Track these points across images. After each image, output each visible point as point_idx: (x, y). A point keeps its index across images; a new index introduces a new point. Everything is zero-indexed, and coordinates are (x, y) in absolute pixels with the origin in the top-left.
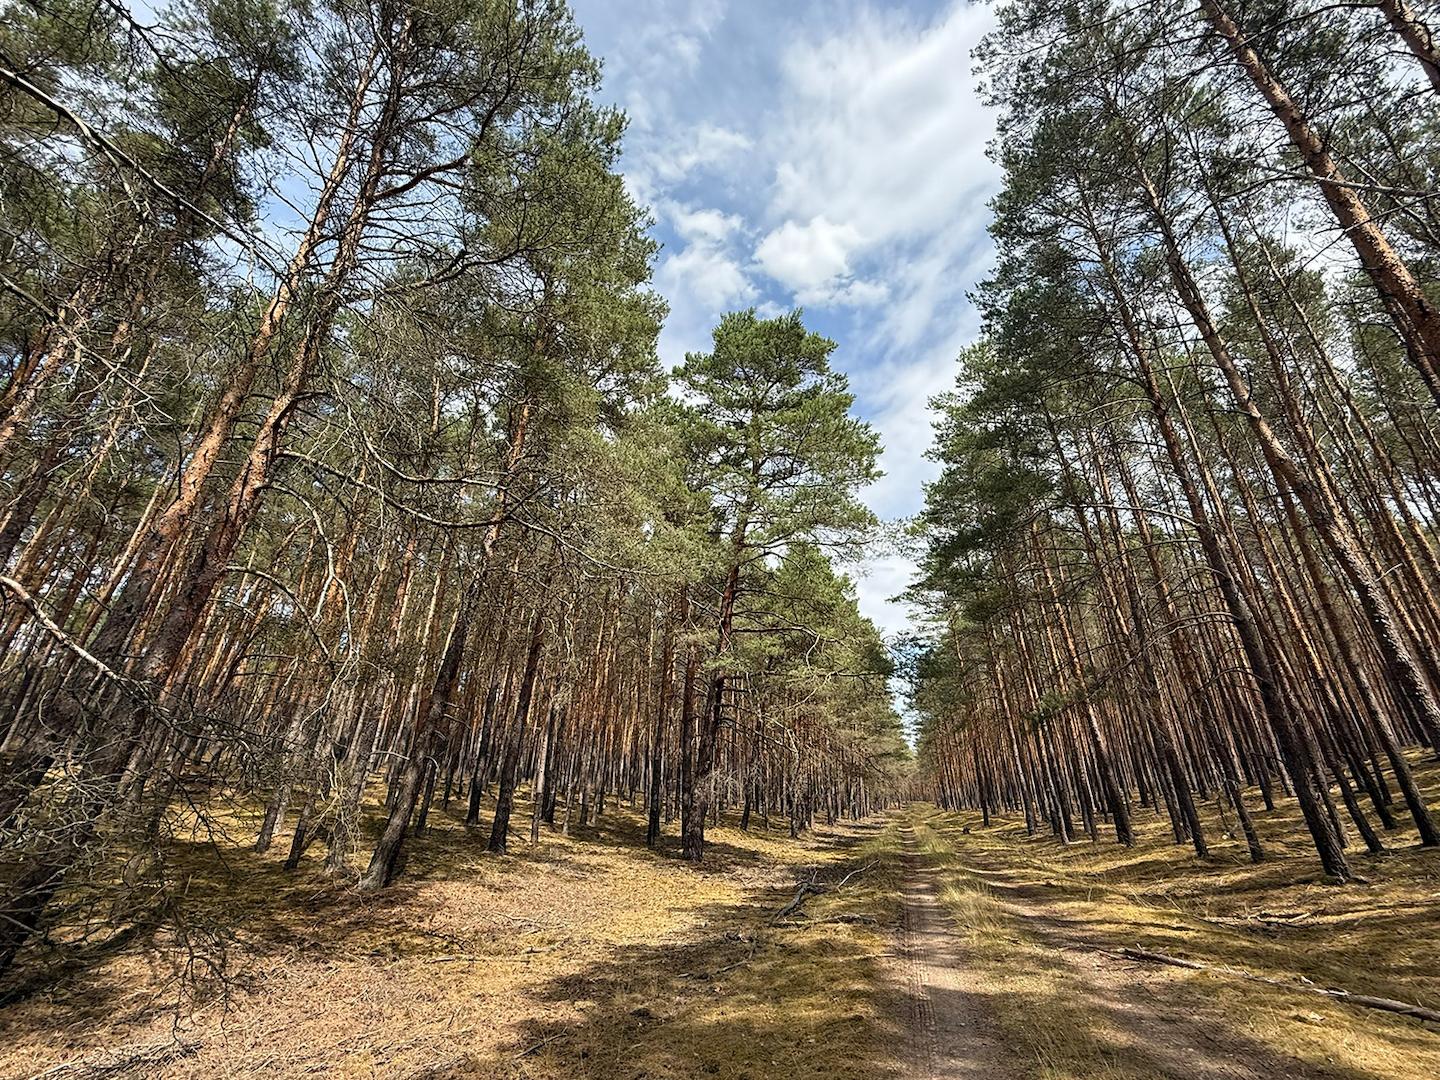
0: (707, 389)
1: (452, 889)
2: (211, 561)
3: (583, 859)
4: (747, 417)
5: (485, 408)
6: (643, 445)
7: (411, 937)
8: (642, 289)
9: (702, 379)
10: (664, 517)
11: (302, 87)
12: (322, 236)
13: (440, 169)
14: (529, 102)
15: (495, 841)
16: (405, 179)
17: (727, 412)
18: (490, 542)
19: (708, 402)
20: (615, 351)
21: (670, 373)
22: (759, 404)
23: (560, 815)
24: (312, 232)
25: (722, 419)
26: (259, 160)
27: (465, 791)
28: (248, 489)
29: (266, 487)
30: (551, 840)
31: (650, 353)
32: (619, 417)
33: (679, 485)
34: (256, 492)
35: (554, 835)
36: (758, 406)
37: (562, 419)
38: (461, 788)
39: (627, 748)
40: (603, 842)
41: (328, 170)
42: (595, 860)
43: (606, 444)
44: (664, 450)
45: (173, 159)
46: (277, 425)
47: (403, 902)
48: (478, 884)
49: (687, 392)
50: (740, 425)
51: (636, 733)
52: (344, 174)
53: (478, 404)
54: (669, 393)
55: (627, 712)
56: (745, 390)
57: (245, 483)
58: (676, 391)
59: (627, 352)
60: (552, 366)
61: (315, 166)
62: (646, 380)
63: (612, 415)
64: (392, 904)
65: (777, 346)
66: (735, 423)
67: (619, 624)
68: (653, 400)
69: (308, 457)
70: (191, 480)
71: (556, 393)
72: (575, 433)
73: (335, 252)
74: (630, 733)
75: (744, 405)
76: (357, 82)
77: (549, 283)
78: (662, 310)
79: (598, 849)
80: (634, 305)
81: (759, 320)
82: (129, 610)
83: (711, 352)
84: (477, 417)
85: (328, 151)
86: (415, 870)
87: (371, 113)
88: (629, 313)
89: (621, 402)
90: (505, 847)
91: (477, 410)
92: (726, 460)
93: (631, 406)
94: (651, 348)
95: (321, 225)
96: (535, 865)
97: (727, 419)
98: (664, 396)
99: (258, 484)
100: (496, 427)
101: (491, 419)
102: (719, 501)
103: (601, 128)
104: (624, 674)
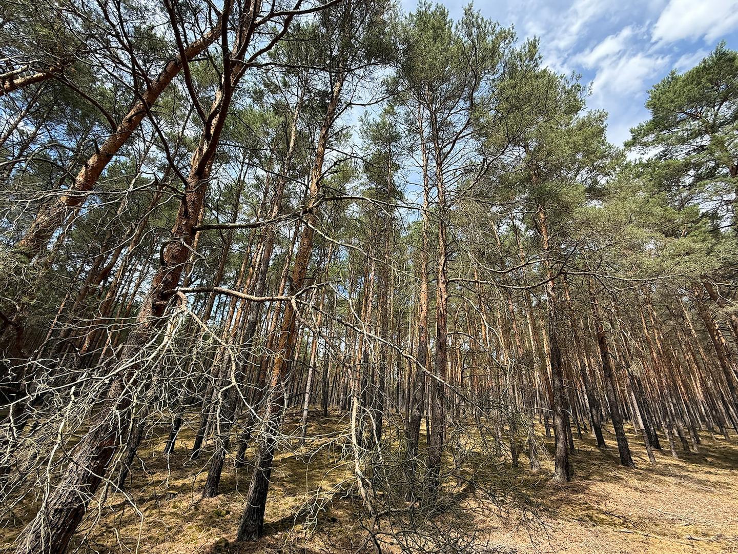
0: (657, 141)
1: (609, 487)
2: (442, 332)
3: (703, 477)
4: (706, 140)
5: (517, 223)
6: (625, 198)
7: (597, 513)
8: (582, 114)
9: (651, 137)
10: (664, 236)
11: (403, 140)
12: (429, 189)
13: (461, 132)
14: (485, 74)
15: (625, 459)
16: (450, 146)
17: (684, 147)
18: (550, 289)
19: (663, 149)
20: (579, 156)
21: (624, 148)
22: (712, 127)
23: (665, 443)
24: (425, 189)
25: (680, 154)
26: (400, 175)
27: (588, 428)
28: (443, 299)
29: (449, 297)
30: (666, 461)
31: (603, 145)
32: (600, 191)
33: (666, 210)
34: (446, 299)
35: (666, 457)
36: (713, 128)
37: (566, 209)
38: (585, 426)
39: (700, 396)
40: (712, 464)
41: (422, 163)
42: (713, 478)
43: (600, 210)
44: (641, 194)
45: (378, 192)
46: (443, 270)
47: (583, 492)
48: (625, 486)
49: (642, 152)
50: (702, 148)
51: (704, 384)
52: (427, 161)
53: (513, 223)
54: (628, 160)
55: (689, 372)
56: (695, 124)
57: (441, 297)
58: (633, 156)
59: (587, 154)
60: (549, 185)
61: (417, 165)
62: (608, 161)
63: (594, 192)
64: (576, 492)
65: (710, 81)
66: (694, 150)
67: (655, 313)
68: (617, 169)
69: (459, 279)
70: (423, 303)
71: (556, 197)
72: (578, 214)
73: (437, 191)
74: (699, 385)
75: (699, 134)
76: (418, 123)
77: (526, 146)
78: (601, 117)
79: (712, 470)
80: (582, 126)
81: (681, 74)
82: (423, 357)
83: (652, 118)
84: (515, 229)
85: (419, 156)
86: (580, 473)
87: (427, 131)
88: (581, 132)
89: (596, 182)
90: (634, 464)
91: (514, 226)
92: (698, 178)
93: (602, 181)
94: (603, 141)
95: (427, 185)
96: (662, 478)
97: (685, 151)
98: (625, 163)
99: (446, 296)
100: (526, 230)
101: (522, 227)
102: (705, 207)
103: (525, 55)
104: (674, 345)
